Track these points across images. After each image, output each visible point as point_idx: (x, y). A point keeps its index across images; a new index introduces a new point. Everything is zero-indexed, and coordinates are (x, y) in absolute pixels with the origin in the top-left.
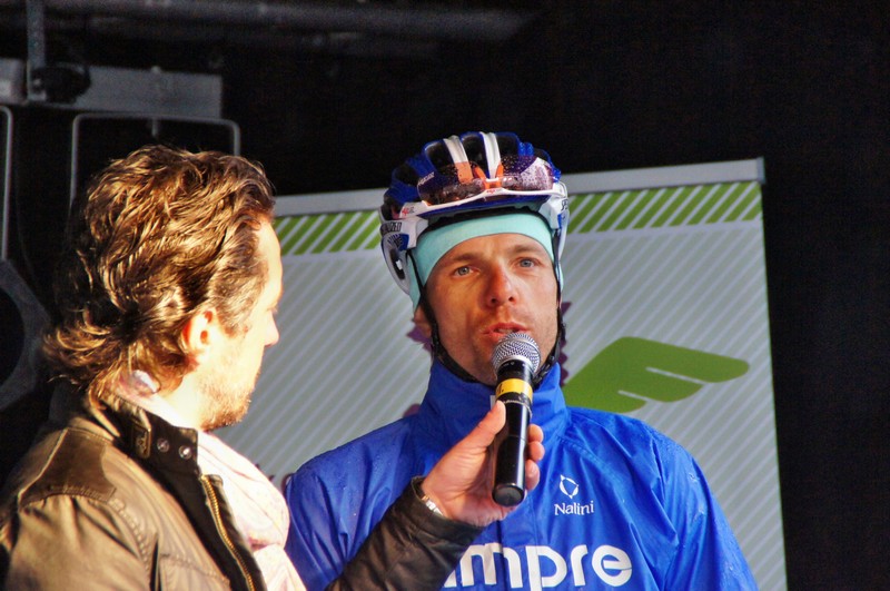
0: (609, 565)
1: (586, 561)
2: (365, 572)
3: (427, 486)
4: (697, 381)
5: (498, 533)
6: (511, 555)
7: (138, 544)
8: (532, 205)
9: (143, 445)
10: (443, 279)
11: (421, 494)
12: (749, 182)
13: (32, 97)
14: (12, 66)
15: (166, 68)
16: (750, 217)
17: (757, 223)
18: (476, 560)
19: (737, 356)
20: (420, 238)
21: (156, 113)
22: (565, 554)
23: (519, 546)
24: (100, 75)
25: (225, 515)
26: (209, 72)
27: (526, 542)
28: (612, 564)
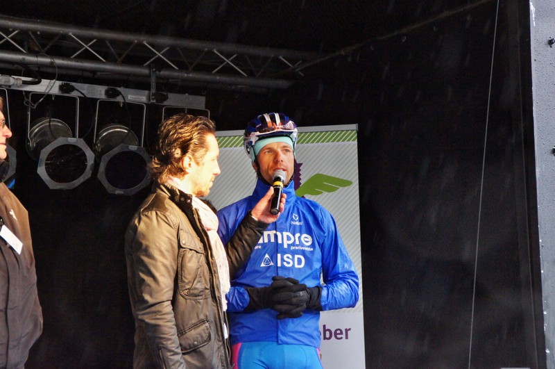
0: (306, 239)
1: (299, 238)
2: (237, 238)
3: (252, 213)
5: (275, 226)
6: (279, 234)
7: (174, 225)
8: (288, 134)
10: (262, 154)
11: (251, 215)
13: (152, 101)
14: (147, 92)
15: (189, 94)
16: (354, 140)
17: (356, 142)
19: (349, 180)
20: (256, 142)
21: (187, 107)
23: (281, 232)
24: (171, 95)
25: (199, 219)
26: (202, 95)
27: (283, 231)
28: (307, 240)
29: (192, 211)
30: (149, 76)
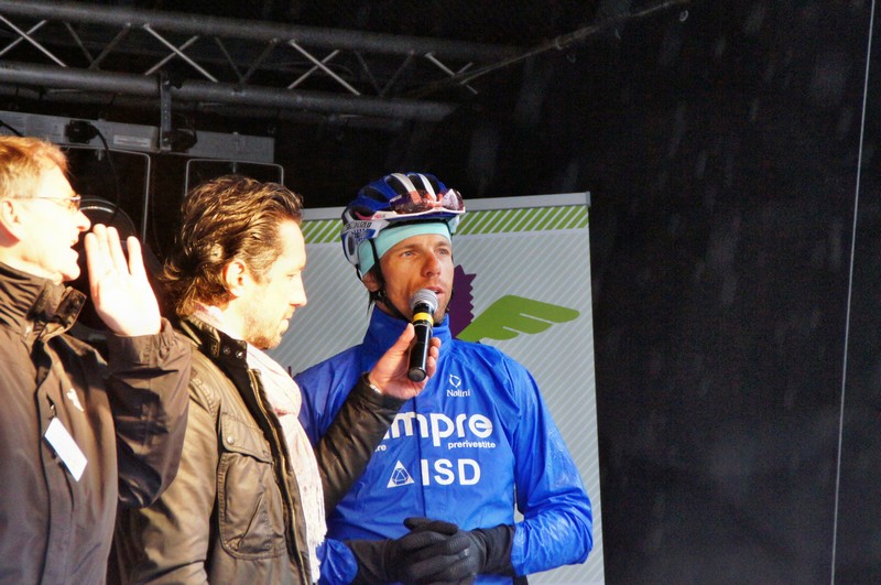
0: (479, 425)
1: (465, 423)
3: (371, 378)
4: (549, 322)
5: (413, 404)
6: (421, 418)
7: (209, 405)
9: (215, 349)
10: (394, 259)
11: (369, 382)
12: (581, 205)
13: (163, 148)
14: (152, 130)
15: (242, 133)
16: (582, 226)
17: (586, 230)
18: (401, 422)
19: (573, 307)
20: (380, 232)
21: (235, 159)
22: (453, 418)
23: (426, 413)
24: (202, 136)
25: (262, 392)
26: (267, 135)
27: (431, 411)
28: (481, 425)
29: (247, 375)
30: (157, 96)
